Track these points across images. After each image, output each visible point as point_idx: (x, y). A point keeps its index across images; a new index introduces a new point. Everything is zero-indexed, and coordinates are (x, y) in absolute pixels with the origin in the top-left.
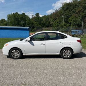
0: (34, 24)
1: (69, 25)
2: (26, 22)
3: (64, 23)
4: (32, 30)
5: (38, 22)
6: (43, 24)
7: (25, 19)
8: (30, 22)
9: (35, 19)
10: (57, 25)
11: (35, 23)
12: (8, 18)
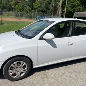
1: (34, 11)
3: (28, 8)
10: (21, 10)
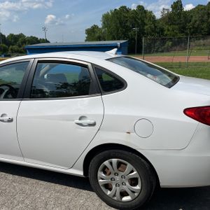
0: (165, 33)
2: (146, 27)
4: (160, 50)
5: (177, 27)
6: (192, 30)
7: (143, 21)
8: (156, 27)
9: (169, 18)
11: (168, 30)
12: (104, 23)
